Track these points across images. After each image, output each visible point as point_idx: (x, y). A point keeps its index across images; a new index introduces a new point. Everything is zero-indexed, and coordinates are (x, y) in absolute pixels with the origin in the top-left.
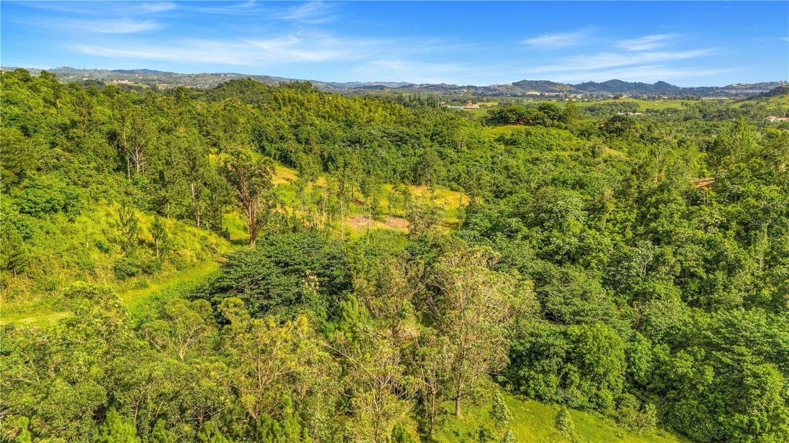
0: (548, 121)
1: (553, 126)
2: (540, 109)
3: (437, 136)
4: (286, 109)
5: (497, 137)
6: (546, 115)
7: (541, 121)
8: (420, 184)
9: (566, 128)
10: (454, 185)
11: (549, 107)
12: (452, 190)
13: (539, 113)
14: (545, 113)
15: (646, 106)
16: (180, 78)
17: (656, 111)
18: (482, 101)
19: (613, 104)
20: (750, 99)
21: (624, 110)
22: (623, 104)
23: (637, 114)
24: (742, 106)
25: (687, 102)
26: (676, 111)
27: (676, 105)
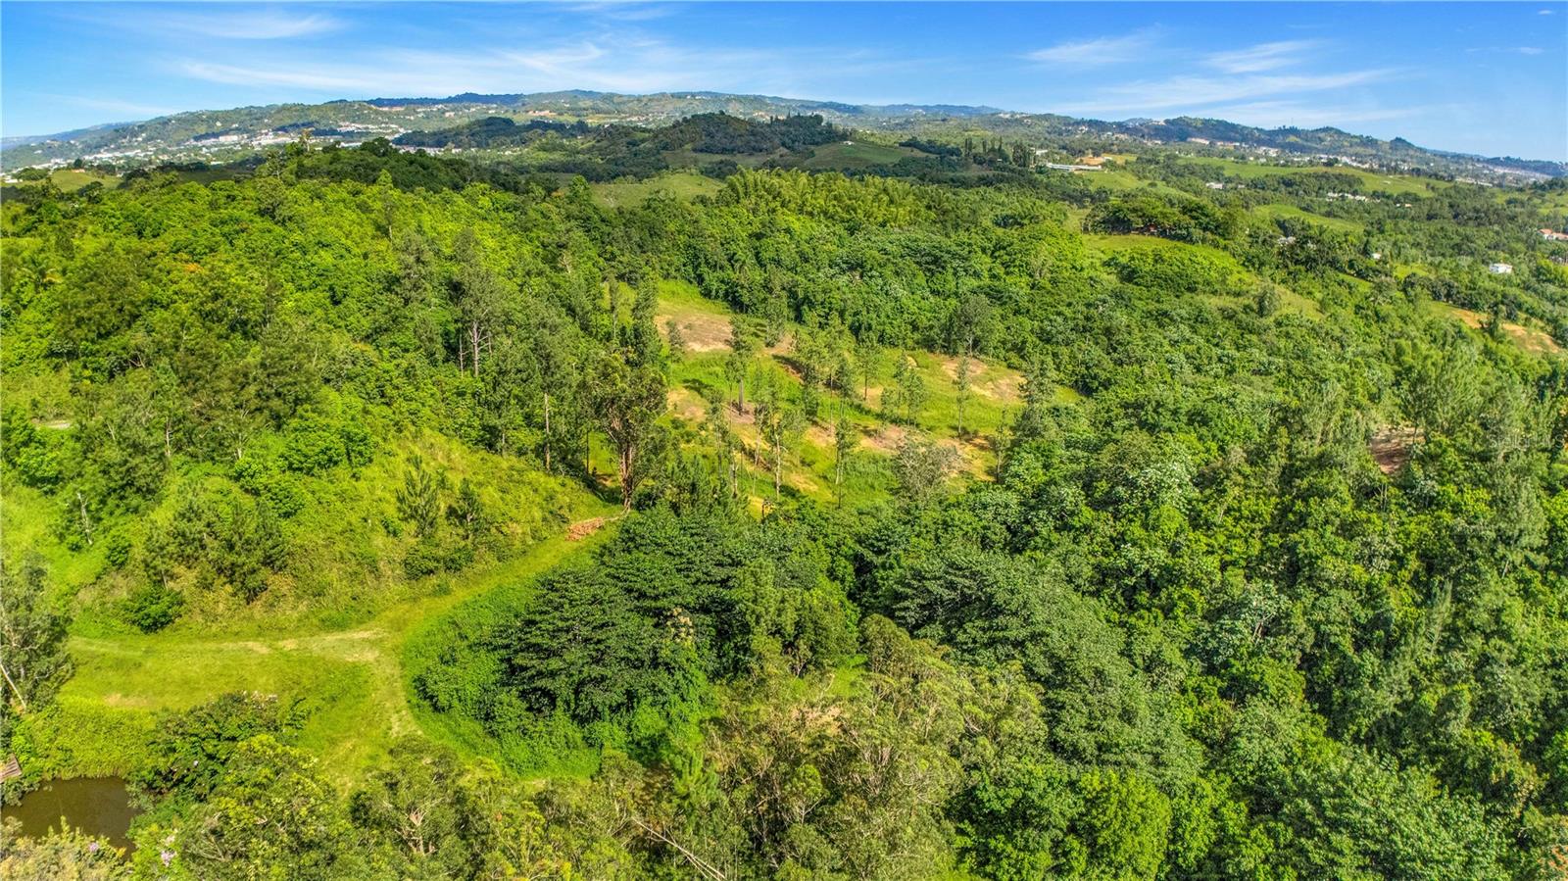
0: (1197, 233)
1: (1204, 241)
2: (1185, 210)
3: (1002, 252)
4: (747, 202)
5: (1106, 258)
6: (1193, 222)
7: (1184, 232)
8: (955, 353)
9: (1225, 248)
10: (1015, 360)
11: (1199, 207)
12: (1009, 367)
13: (1182, 217)
15: (1372, 183)
16: (624, 103)
17: (1388, 197)
18: (1111, 152)
19: (1325, 176)
20: (1521, 190)
21: (1339, 187)
22: (1338, 177)
23: (1358, 198)
24: (1509, 202)
25: (1433, 182)
26: (1416, 199)
27: (1418, 187)
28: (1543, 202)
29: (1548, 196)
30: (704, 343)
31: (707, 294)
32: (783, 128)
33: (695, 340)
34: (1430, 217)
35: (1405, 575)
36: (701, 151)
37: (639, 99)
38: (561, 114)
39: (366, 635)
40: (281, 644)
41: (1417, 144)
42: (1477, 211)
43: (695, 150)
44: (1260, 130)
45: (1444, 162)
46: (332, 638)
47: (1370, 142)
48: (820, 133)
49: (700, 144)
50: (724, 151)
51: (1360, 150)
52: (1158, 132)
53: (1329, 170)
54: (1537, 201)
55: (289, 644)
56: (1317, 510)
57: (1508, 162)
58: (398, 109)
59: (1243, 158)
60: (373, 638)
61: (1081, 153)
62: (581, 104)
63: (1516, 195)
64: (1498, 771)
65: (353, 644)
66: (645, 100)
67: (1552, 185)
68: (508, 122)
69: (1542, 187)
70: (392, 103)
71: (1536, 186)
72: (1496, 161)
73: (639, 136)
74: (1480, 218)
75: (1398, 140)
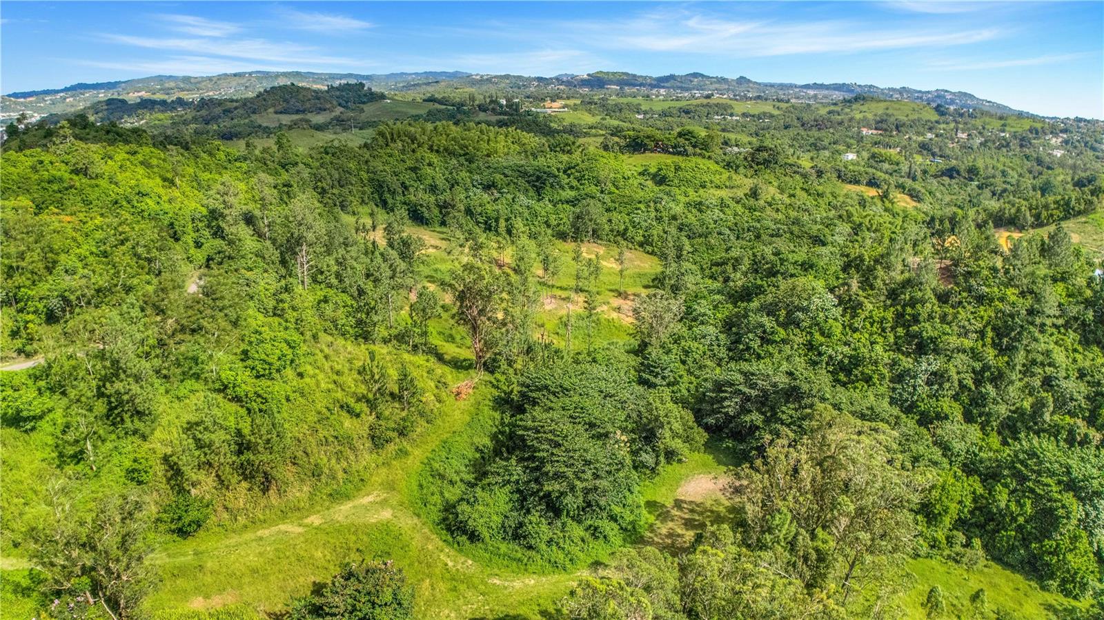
0: (690, 149)
1: (694, 155)
2: (681, 135)
4: (395, 145)
5: (640, 170)
6: (687, 142)
7: (683, 149)
8: (584, 241)
9: (710, 158)
11: (690, 132)
13: (679, 140)
14: (686, 139)
15: (739, 108)
16: (199, 82)
17: (753, 116)
18: (561, 98)
19: (708, 105)
20: (835, 104)
21: (720, 112)
22: (717, 105)
23: (734, 118)
24: (829, 113)
25: (778, 104)
26: (772, 116)
27: (768, 108)
28: (852, 110)
29: (854, 106)
32: (338, 93)
34: (786, 127)
35: (988, 340)
36: (281, 113)
37: (210, 79)
38: (154, 94)
39: (370, 498)
40: (308, 521)
41: (753, 80)
42: (815, 120)
43: (276, 113)
44: (650, 78)
45: (773, 90)
46: (346, 507)
47: (723, 80)
48: (365, 95)
49: (279, 108)
50: (298, 112)
51: (717, 86)
52: (584, 83)
53: (709, 100)
54: (847, 110)
55: (315, 520)
56: (924, 311)
57: (816, 86)
58: (31, 99)
59: (648, 96)
60: (378, 499)
61: (543, 100)
62: (167, 85)
63: (832, 108)
64: (1079, 434)
65: (366, 508)
66: (215, 79)
67: (856, 99)
68: (123, 102)
69: (850, 101)
70: (25, 95)
71: (845, 101)
72: (807, 86)
73: (229, 105)
74: (819, 125)
75: (742, 78)
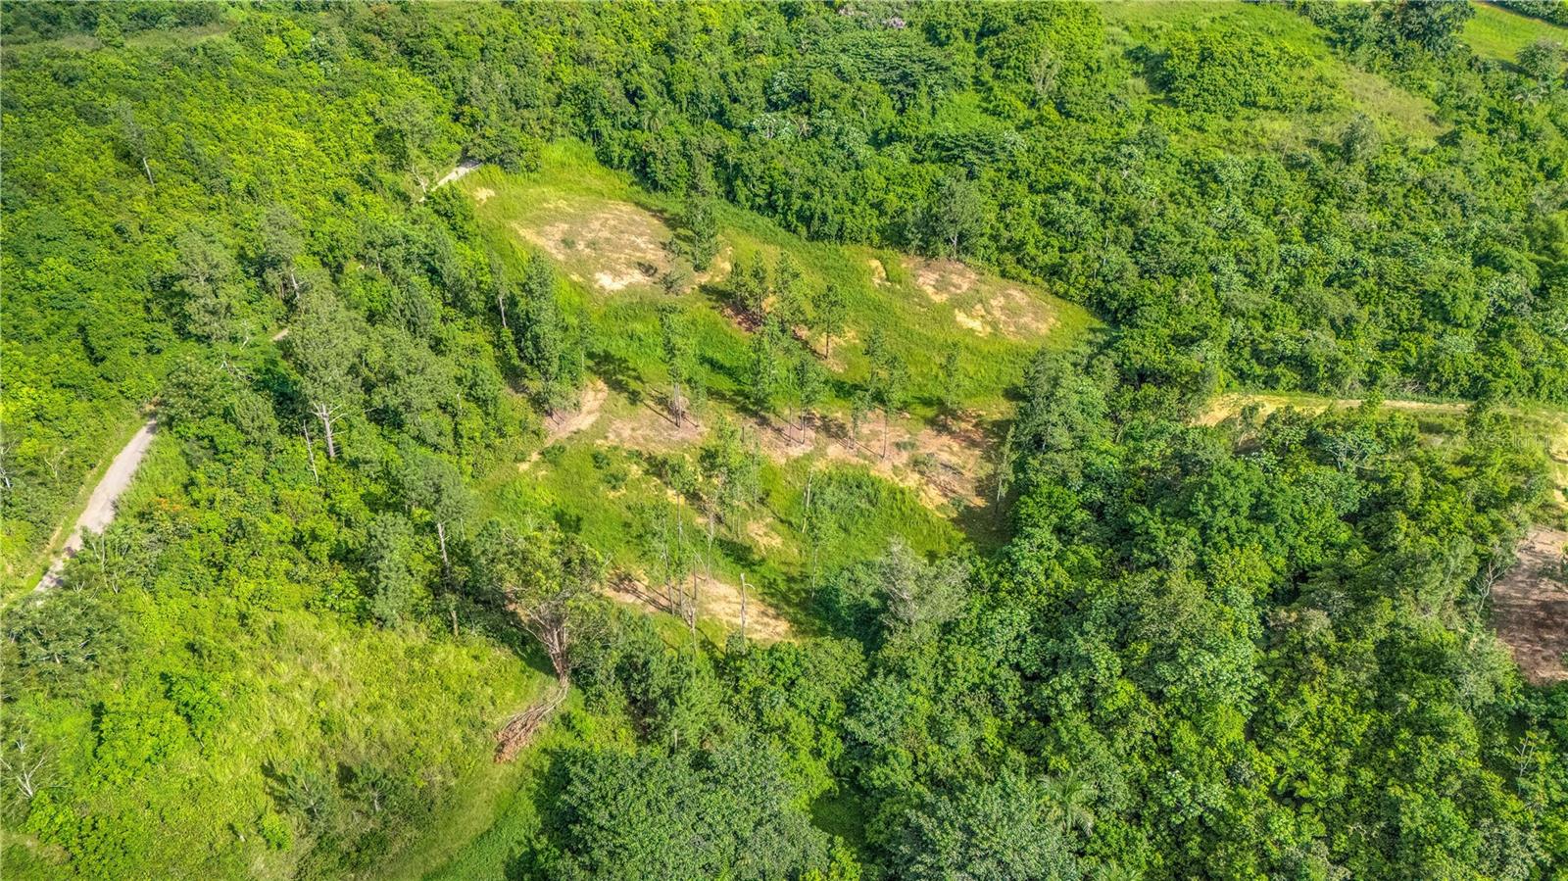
8: (935, 253)
10: (1011, 265)
12: (1004, 276)
30: (617, 274)
31: (605, 160)
33: (603, 268)
